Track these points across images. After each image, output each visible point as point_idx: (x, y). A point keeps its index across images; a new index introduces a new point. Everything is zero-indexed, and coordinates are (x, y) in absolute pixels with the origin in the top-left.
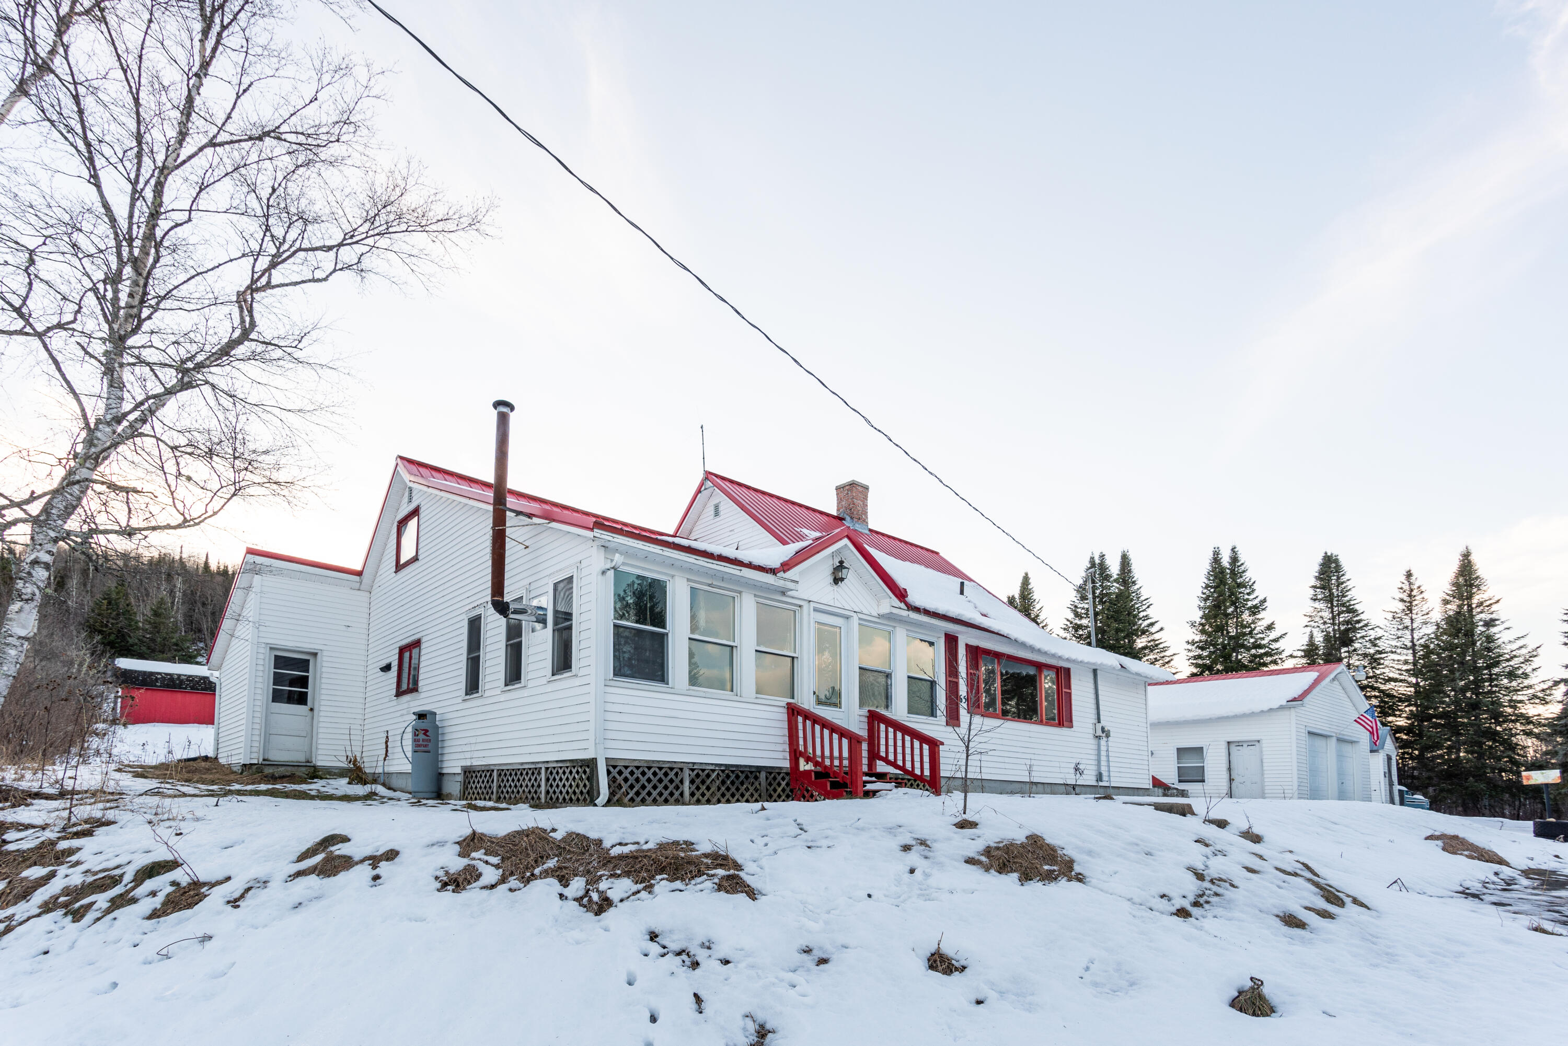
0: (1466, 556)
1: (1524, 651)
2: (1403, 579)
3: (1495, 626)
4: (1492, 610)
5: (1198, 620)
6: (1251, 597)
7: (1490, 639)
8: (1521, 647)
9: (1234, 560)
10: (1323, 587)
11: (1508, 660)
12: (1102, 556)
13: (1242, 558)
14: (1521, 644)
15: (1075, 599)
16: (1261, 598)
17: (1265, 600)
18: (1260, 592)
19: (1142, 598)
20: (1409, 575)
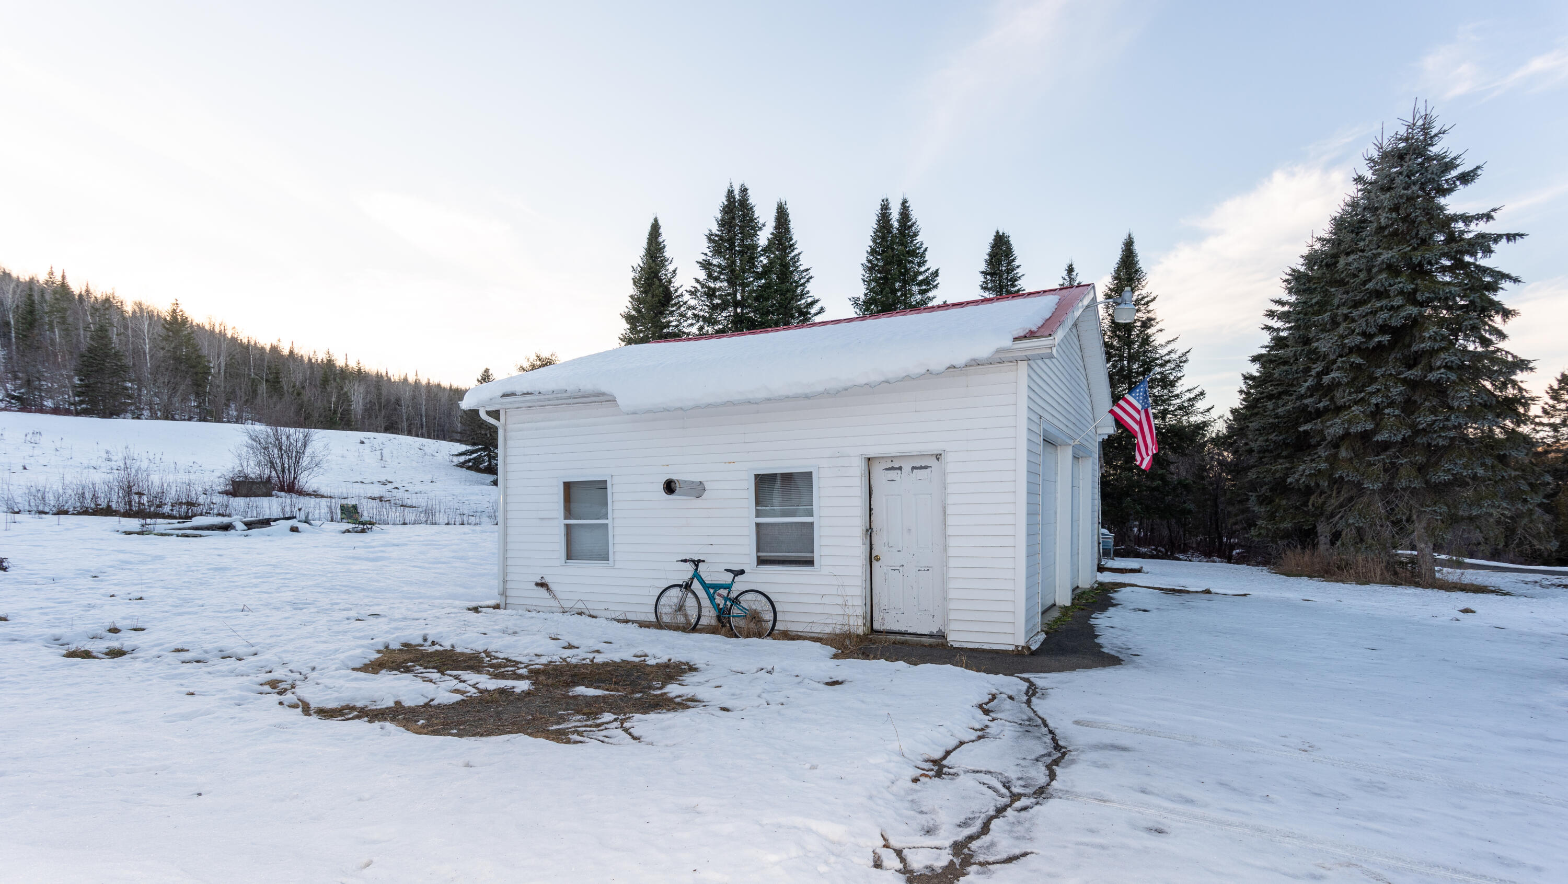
0: (1129, 246)
1: (1173, 356)
2: (1065, 273)
3: (1152, 325)
4: (1150, 308)
5: (862, 298)
6: (922, 269)
7: (1146, 341)
8: (1170, 352)
9: (905, 215)
10: (992, 274)
11: (1162, 365)
12: (744, 190)
13: (915, 215)
14: (1170, 350)
15: (707, 251)
16: (933, 270)
17: (936, 274)
18: (932, 263)
19: (802, 268)
20: (1070, 270)
